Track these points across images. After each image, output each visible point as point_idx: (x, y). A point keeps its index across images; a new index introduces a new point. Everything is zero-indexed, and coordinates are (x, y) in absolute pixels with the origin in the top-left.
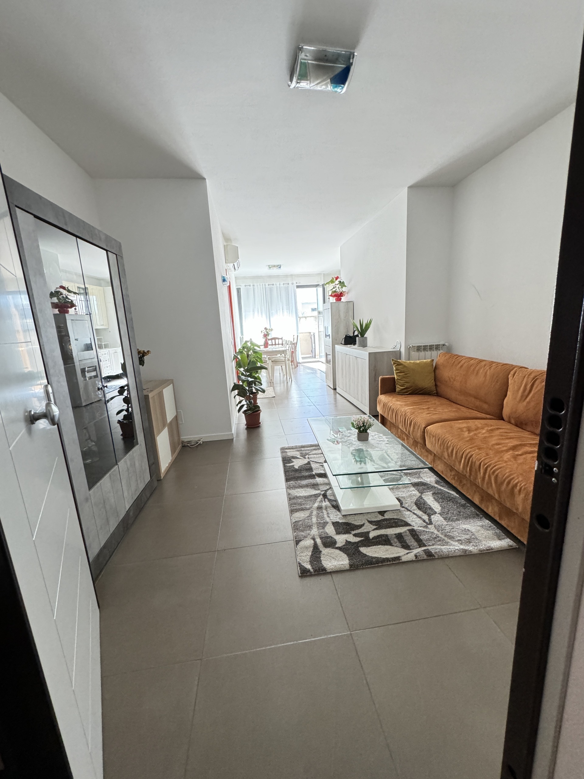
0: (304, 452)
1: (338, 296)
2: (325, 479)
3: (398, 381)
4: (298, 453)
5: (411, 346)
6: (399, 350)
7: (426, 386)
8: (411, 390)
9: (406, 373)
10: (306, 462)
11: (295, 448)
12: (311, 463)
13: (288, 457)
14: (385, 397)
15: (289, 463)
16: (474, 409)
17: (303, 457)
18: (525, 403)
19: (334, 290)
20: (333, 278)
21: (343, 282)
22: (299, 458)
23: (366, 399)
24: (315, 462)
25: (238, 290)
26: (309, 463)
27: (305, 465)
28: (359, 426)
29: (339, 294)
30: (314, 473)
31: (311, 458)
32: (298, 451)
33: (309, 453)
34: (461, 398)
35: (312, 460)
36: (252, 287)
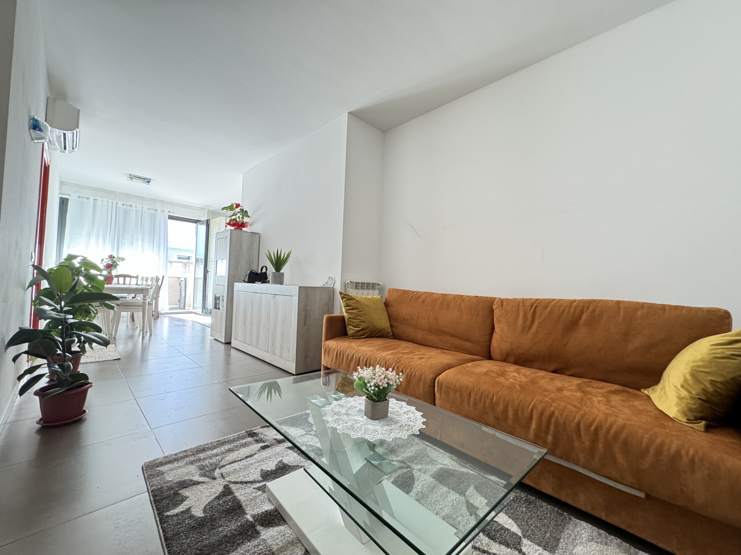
0: (207, 462)
1: (239, 225)
2: (282, 528)
3: (350, 321)
4: (193, 468)
5: (349, 282)
6: (332, 287)
7: (384, 327)
8: (369, 331)
9: (361, 309)
10: (220, 489)
11: (182, 458)
12: (233, 487)
13: (170, 488)
14: (336, 342)
15: (176, 505)
17: (208, 477)
18: (530, 335)
19: (234, 217)
20: (232, 204)
21: (246, 212)
22: (198, 483)
23: (289, 351)
24: (242, 483)
26: (227, 491)
27: (218, 498)
29: (240, 223)
30: (249, 517)
31: (228, 474)
32: (192, 463)
33: (220, 462)
35: (233, 478)
36: (91, 201)
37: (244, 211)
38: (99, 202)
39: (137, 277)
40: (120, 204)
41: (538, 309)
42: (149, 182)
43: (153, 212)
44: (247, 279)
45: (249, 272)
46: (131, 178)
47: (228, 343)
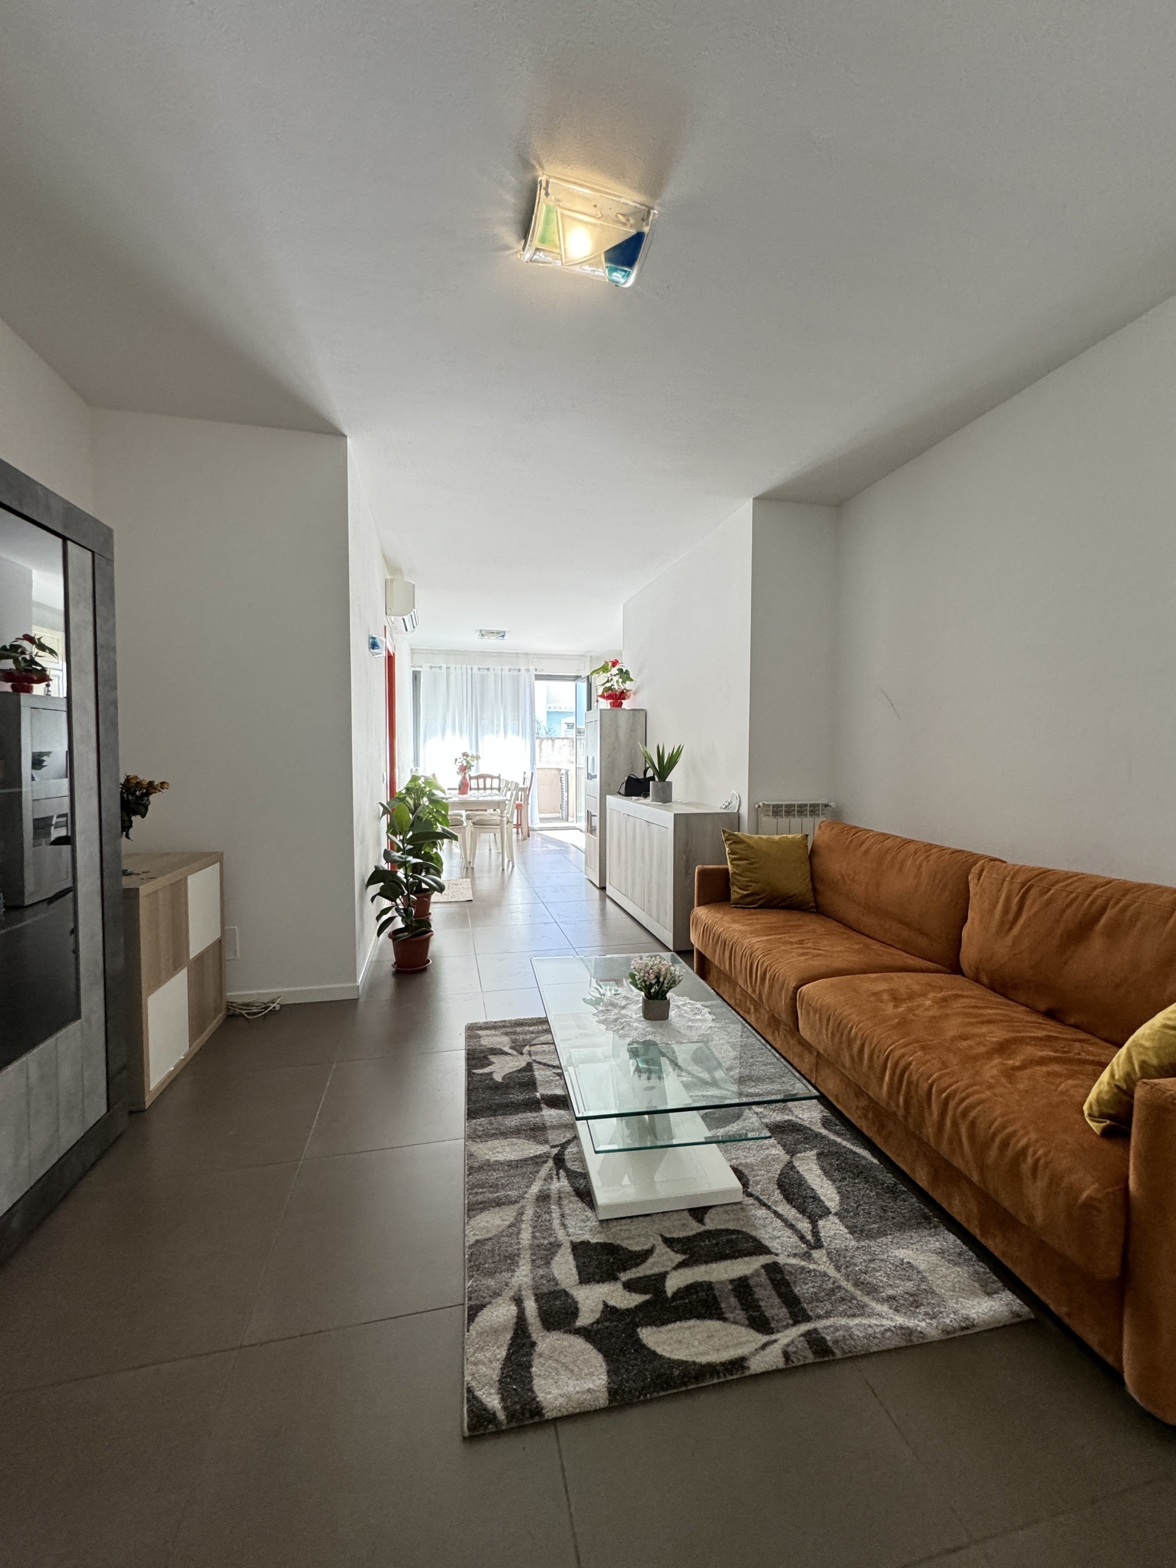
0: (521, 1037)
1: (617, 698)
2: (563, 1112)
3: (735, 879)
4: (506, 1039)
5: (761, 804)
6: (736, 811)
7: (794, 892)
8: (763, 898)
9: (753, 860)
10: (523, 1064)
11: (500, 1027)
12: (535, 1066)
13: (482, 1051)
14: (706, 911)
15: (483, 1066)
16: (896, 946)
17: (517, 1051)
18: (1009, 940)
19: (608, 685)
20: (606, 662)
21: (627, 672)
22: (506, 1054)
23: (666, 914)
24: (545, 1064)
25: (416, 676)
26: (529, 1067)
27: (519, 1071)
28: (648, 983)
29: (618, 693)
30: (538, 1095)
31: (536, 1053)
32: (507, 1034)
33: (533, 1040)
34: (869, 921)
35: (538, 1058)
36: (444, 670)
37: (624, 671)
38: (452, 671)
39: (499, 778)
40: (475, 668)
41: (1032, 892)
42: (503, 636)
43: (516, 673)
44: (623, 791)
45: (626, 779)
46: (483, 635)
47: (603, 888)
